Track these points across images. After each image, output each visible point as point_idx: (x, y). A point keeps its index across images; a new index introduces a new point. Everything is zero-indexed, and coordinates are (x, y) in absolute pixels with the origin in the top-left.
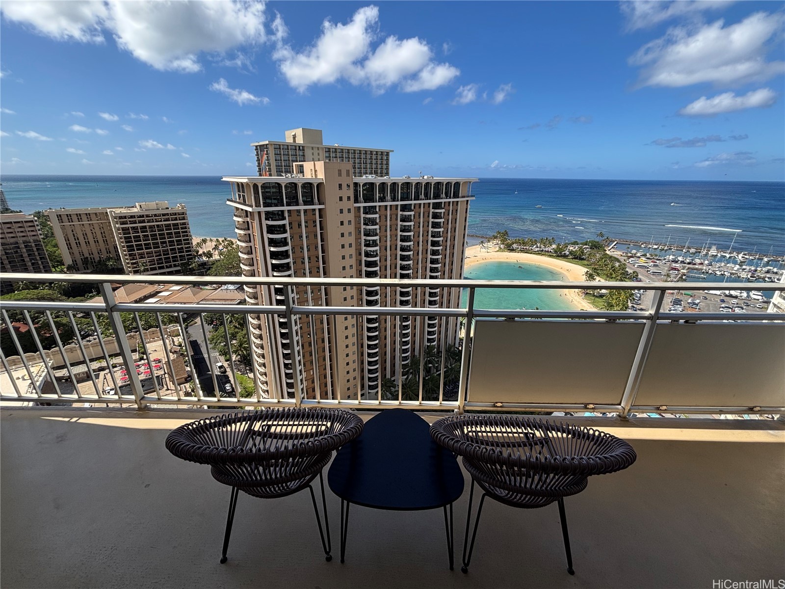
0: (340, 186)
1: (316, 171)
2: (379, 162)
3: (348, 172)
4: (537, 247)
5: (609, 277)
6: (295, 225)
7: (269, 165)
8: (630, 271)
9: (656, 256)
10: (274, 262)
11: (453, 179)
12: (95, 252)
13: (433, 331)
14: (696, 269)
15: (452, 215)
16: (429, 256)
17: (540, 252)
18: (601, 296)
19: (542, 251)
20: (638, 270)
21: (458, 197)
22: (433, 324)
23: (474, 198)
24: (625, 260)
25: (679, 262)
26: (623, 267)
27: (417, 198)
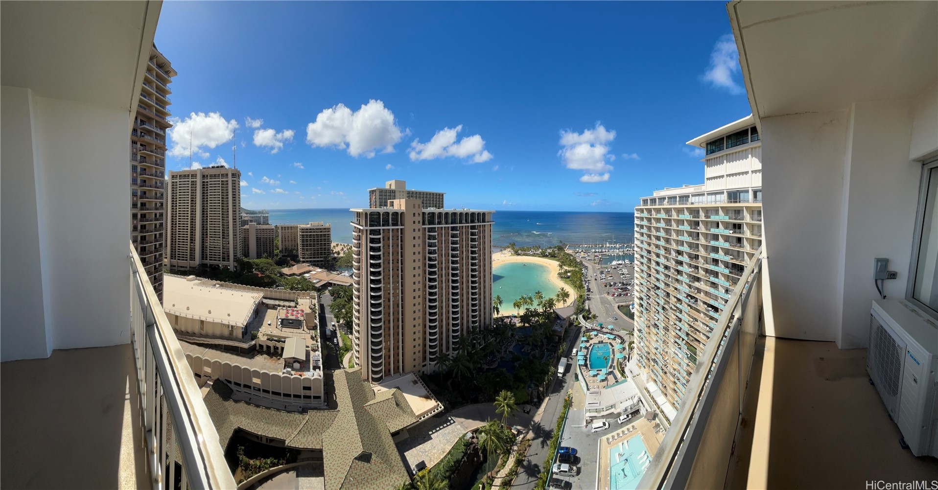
0: (414, 214)
1: (400, 205)
2: (438, 200)
3: (419, 205)
4: (532, 252)
5: (570, 265)
6: (386, 238)
7: (376, 202)
8: (578, 261)
9: (587, 250)
10: (372, 261)
11: (481, 210)
12: (290, 246)
14: (604, 254)
15: (482, 233)
17: (533, 255)
18: (569, 277)
19: (535, 253)
20: (582, 259)
21: (485, 222)
24: (574, 255)
25: (597, 252)
26: (575, 259)
27: (461, 222)
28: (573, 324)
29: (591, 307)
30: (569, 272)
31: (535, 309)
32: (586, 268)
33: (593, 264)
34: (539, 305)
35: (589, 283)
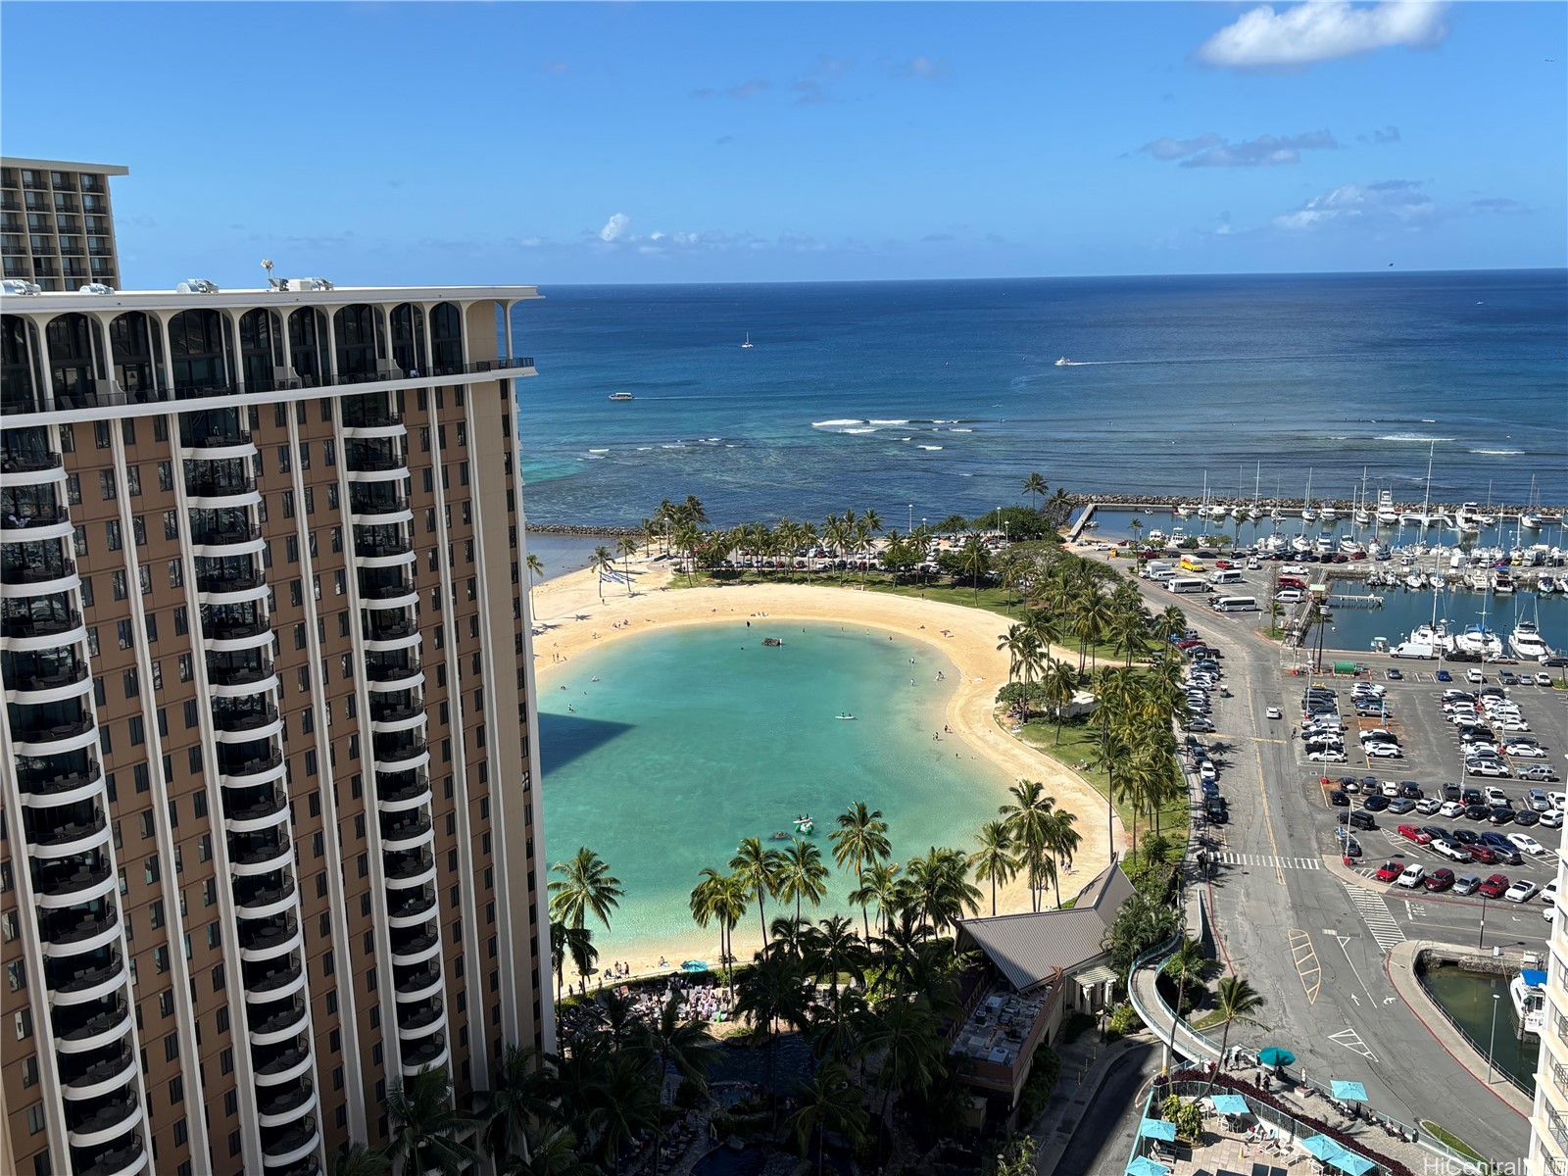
4: (821, 554)
5: (1091, 639)
8: (1155, 608)
9: (1227, 541)
11: (425, 286)
13: (426, 1003)
14: (1351, 576)
15: (443, 445)
16: (360, 645)
17: (833, 573)
18: (1079, 718)
19: (843, 565)
20: (1184, 602)
21: (460, 369)
22: (423, 967)
23: (530, 371)
24: (1131, 569)
25: (1298, 558)
26: (1128, 599)
27: (262, 379)
28: (1093, 1021)
29: (1220, 925)
30: (1084, 681)
31: (832, 926)
32: (1210, 659)
33: (1260, 638)
34: (862, 896)
35: (1218, 765)
